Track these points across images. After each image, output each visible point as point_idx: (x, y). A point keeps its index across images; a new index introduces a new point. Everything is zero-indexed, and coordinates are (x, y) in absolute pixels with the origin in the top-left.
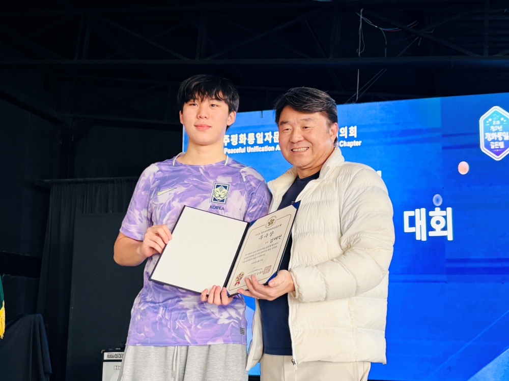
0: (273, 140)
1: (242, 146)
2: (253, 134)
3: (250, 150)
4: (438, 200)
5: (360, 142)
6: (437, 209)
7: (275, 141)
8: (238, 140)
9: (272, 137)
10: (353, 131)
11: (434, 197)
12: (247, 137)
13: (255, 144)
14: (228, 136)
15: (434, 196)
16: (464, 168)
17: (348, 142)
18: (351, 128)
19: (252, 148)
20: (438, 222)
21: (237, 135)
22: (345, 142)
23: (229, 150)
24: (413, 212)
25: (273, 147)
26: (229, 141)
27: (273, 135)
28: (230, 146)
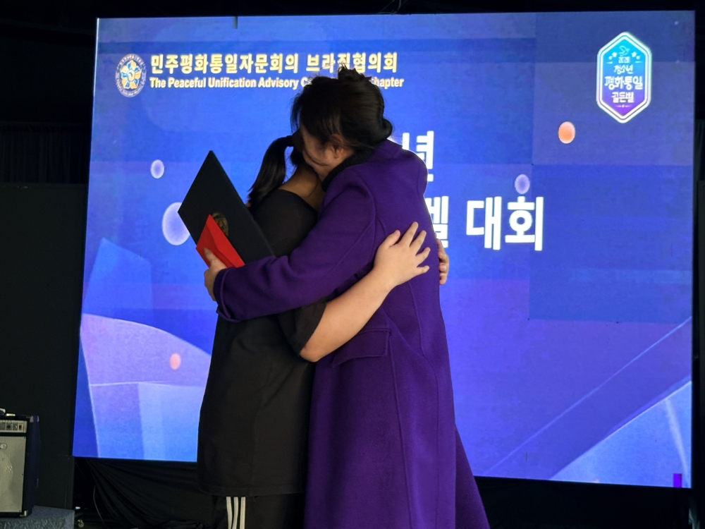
0: (254, 68)
1: (200, 75)
2: (221, 56)
3: (214, 83)
4: (522, 185)
5: (402, 81)
6: (521, 199)
7: (258, 71)
8: (194, 66)
9: (252, 62)
10: (391, 61)
11: (518, 179)
12: (209, 60)
13: (223, 74)
14: (176, 57)
15: (516, 177)
16: (567, 131)
17: (382, 80)
18: (388, 56)
19: (218, 81)
20: (521, 221)
21: (191, 56)
22: (376, 79)
23: (177, 81)
24: (482, 202)
25: (254, 81)
26: (177, 66)
27: (254, 59)
28: (178, 74)
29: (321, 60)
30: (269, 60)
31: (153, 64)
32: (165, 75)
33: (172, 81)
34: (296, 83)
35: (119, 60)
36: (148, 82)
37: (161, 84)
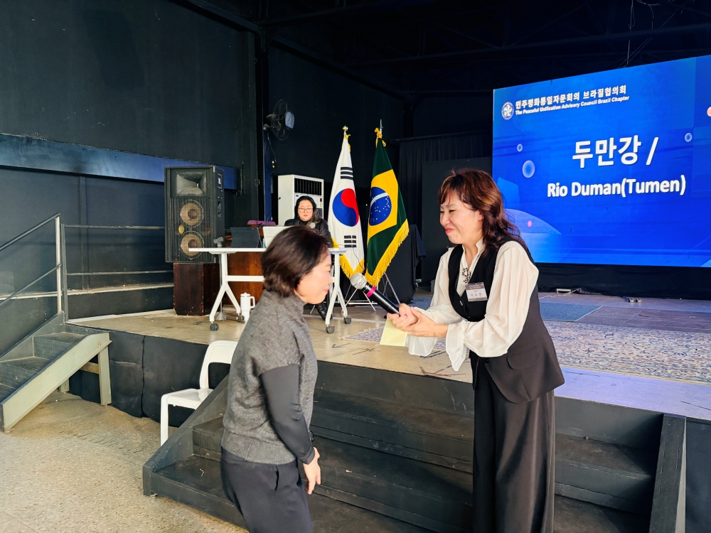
0: (559, 101)
1: (536, 107)
2: (545, 98)
3: (542, 110)
5: (628, 97)
7: (561, 102)
8: (534, 103)
9: (559, 99)
10: (623, 89)
12: (540, 100)
13: (546, 105)
14: (526, 101)
17: (619, 98)
18: (622, 87)
19: (544, 108)
21: (532, 99)
22: (616, 98)
23: (529, 110)
25: (559, 107)
26: (527, 105)
27: (560, 97)
28: (527, 108)
29: (590, 93)
30: (566, 97)
31: (517, 105)
32: (522, 109)
33: (525, 111)
34: (578, 105)
35: (503, 105)
36: (515, 113)
37: (520, 113)
